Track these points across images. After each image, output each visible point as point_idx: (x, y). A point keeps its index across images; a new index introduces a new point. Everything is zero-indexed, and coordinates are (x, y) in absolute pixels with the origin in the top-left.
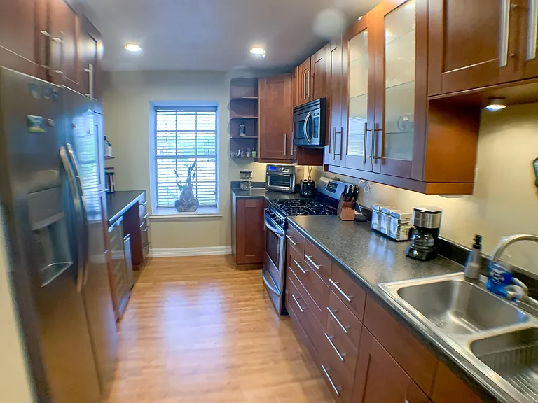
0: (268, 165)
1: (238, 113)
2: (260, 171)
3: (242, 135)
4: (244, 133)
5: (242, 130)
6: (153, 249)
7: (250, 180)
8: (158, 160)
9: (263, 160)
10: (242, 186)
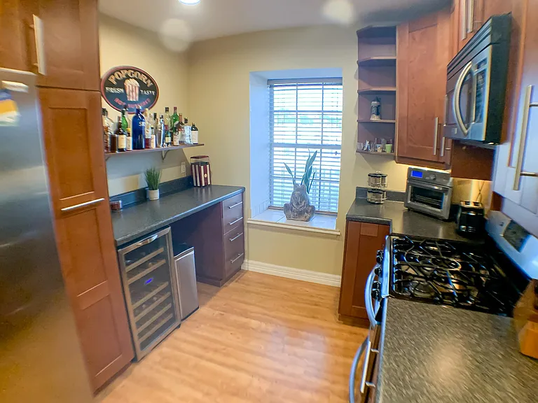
0: (410, 169)
1: (369, 84)
2: (398, 176)
3: (375, 118)
4: (378, 114)
5: (374, 110)
6: (250, 261)
7: (383, 188)
8: (275, 149)
9: (402, 159)
10: (370, 196)
